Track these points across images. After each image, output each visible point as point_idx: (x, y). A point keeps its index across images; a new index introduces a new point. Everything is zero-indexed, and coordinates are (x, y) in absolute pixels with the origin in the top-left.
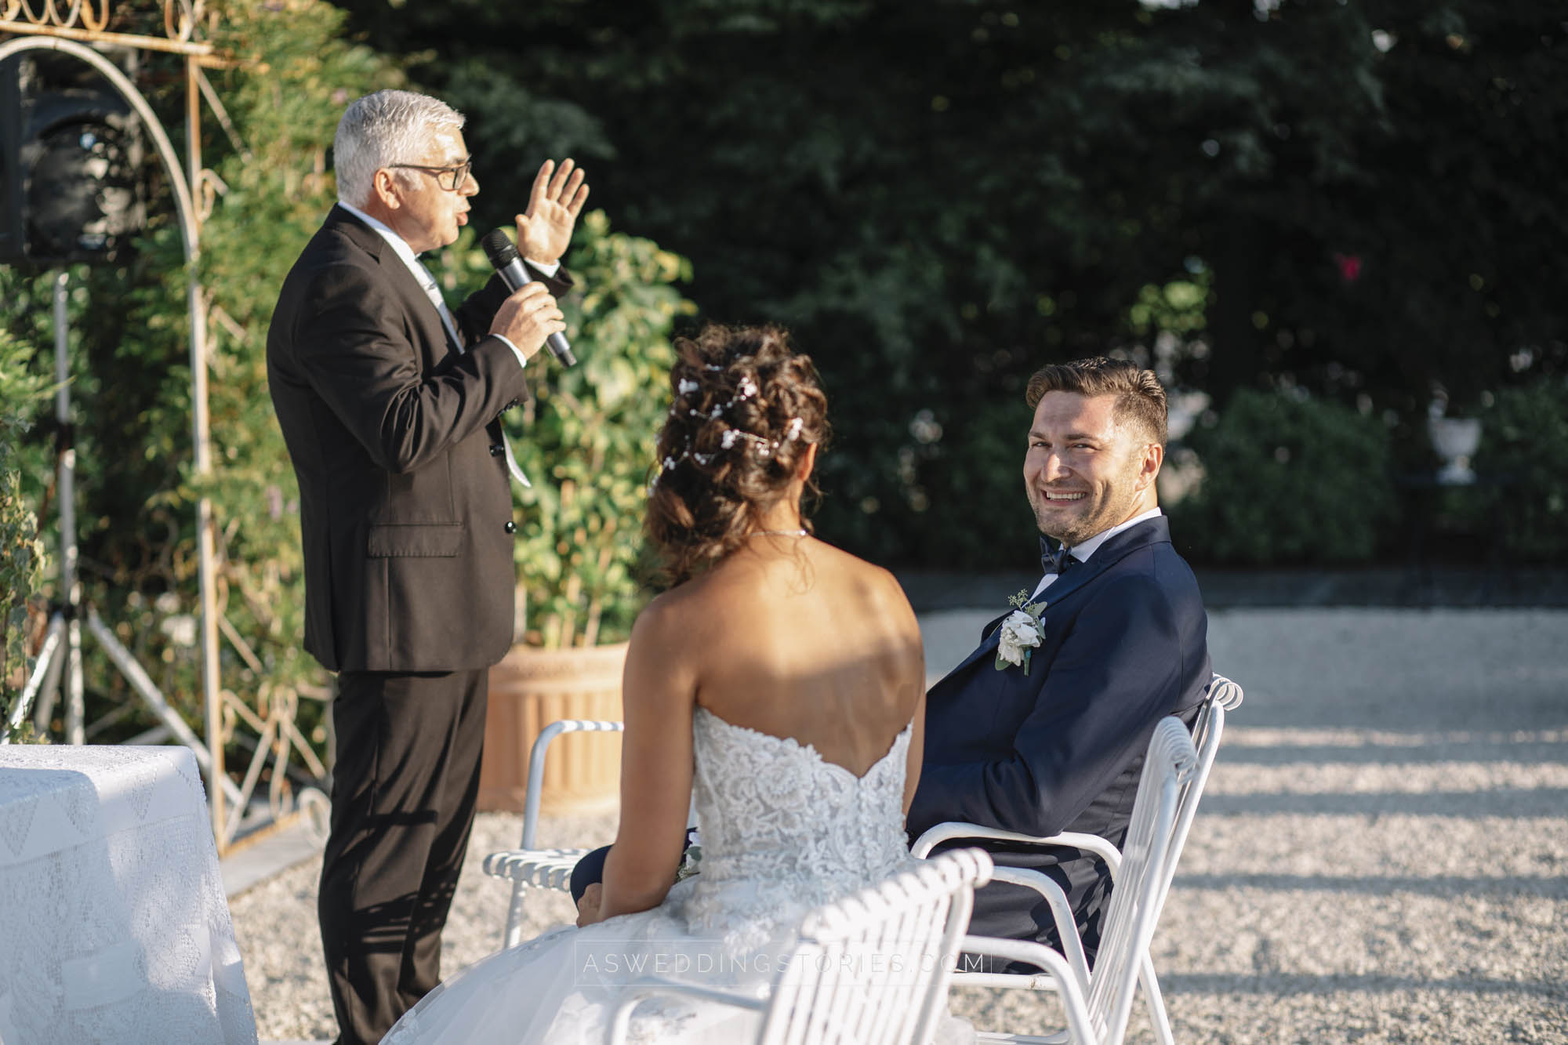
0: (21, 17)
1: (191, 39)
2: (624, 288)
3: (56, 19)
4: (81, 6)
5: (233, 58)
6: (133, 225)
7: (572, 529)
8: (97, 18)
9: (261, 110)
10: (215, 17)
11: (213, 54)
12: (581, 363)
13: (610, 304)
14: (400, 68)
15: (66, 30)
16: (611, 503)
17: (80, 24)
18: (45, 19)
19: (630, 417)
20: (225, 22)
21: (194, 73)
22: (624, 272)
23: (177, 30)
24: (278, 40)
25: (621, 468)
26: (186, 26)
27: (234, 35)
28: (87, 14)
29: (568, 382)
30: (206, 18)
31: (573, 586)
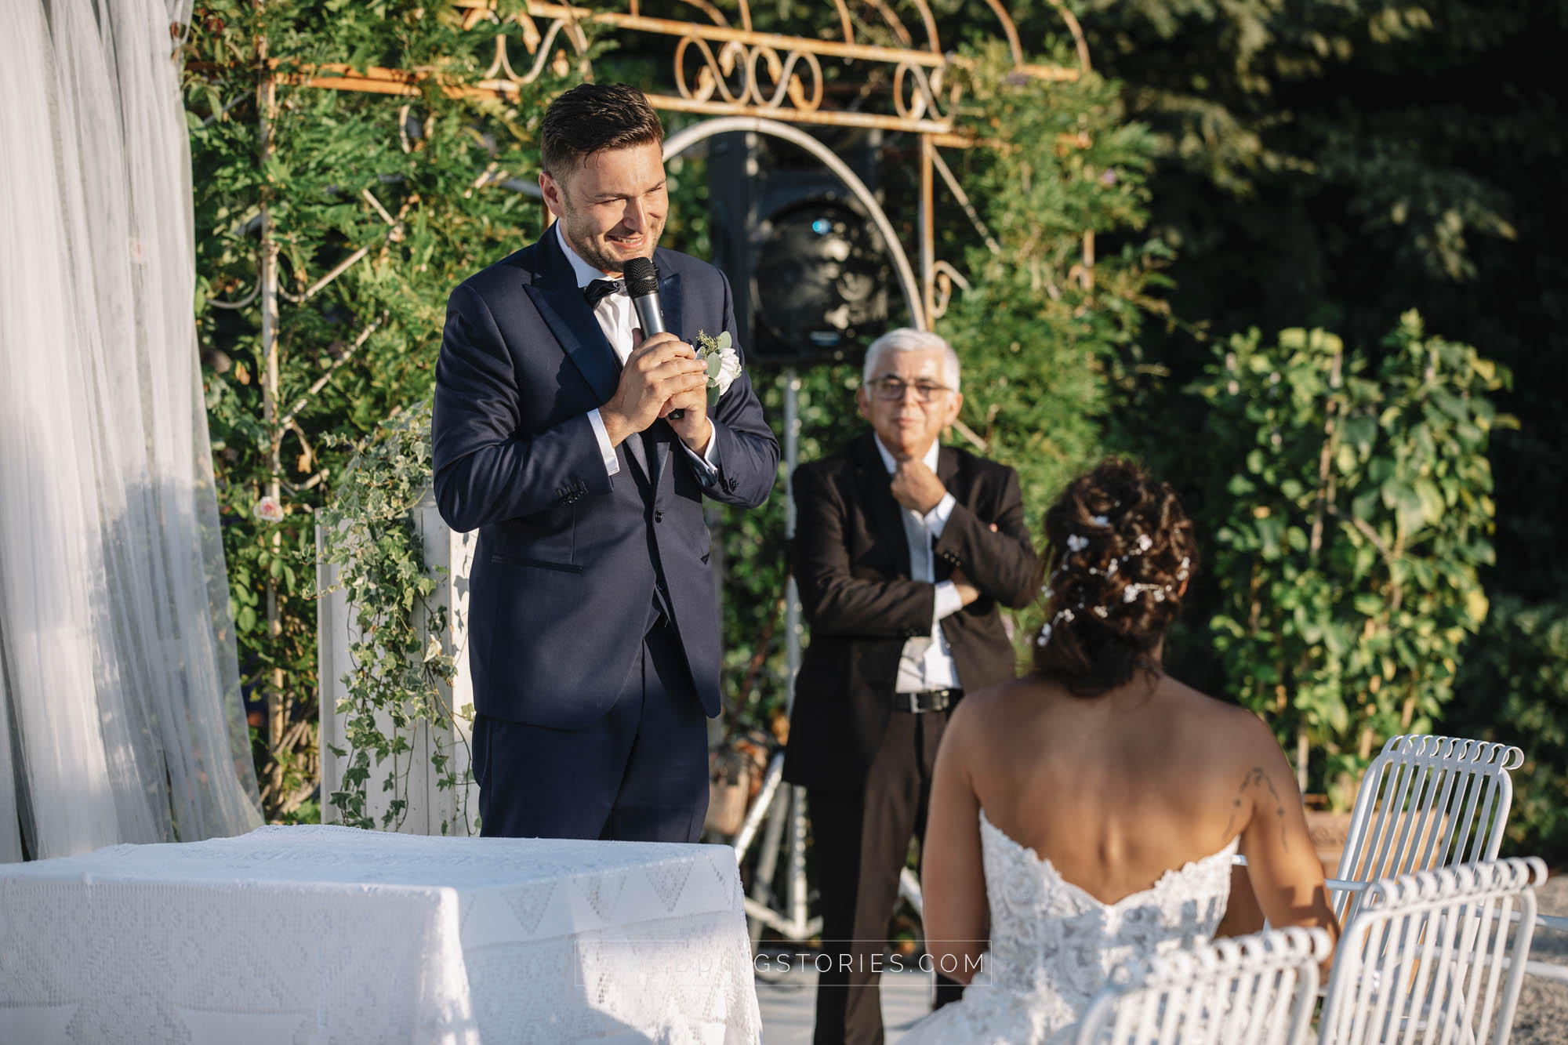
0: (716, 97)
1: (927, 116)
2: (1430, 397)
3: (758, 98)
4: (789, 83)
5: (977, 136)
6: (875, 315)
7: (1364, 675)
8: (808, 96)
9: (1009, 195)
10: (957, 93)
11: (953, 133)
12: (1379, 484)
13: (1413, 416)
14: (1254, 131)
15: (772, 109)
16: (1412, 647)
17: (787, 102)
18: (745, 98)
19: (1440, 546)
20: (969, 96)
21: (928, 153)
22: (1433, 380)
23: (908, 106)
24: (1029, 117)
25: (1425, 606)
26: (920, 102)
27: (979, 112)
28: (796, 91)
29: (1362, 506)
30: (947, 90)
31: (1366, 739)
